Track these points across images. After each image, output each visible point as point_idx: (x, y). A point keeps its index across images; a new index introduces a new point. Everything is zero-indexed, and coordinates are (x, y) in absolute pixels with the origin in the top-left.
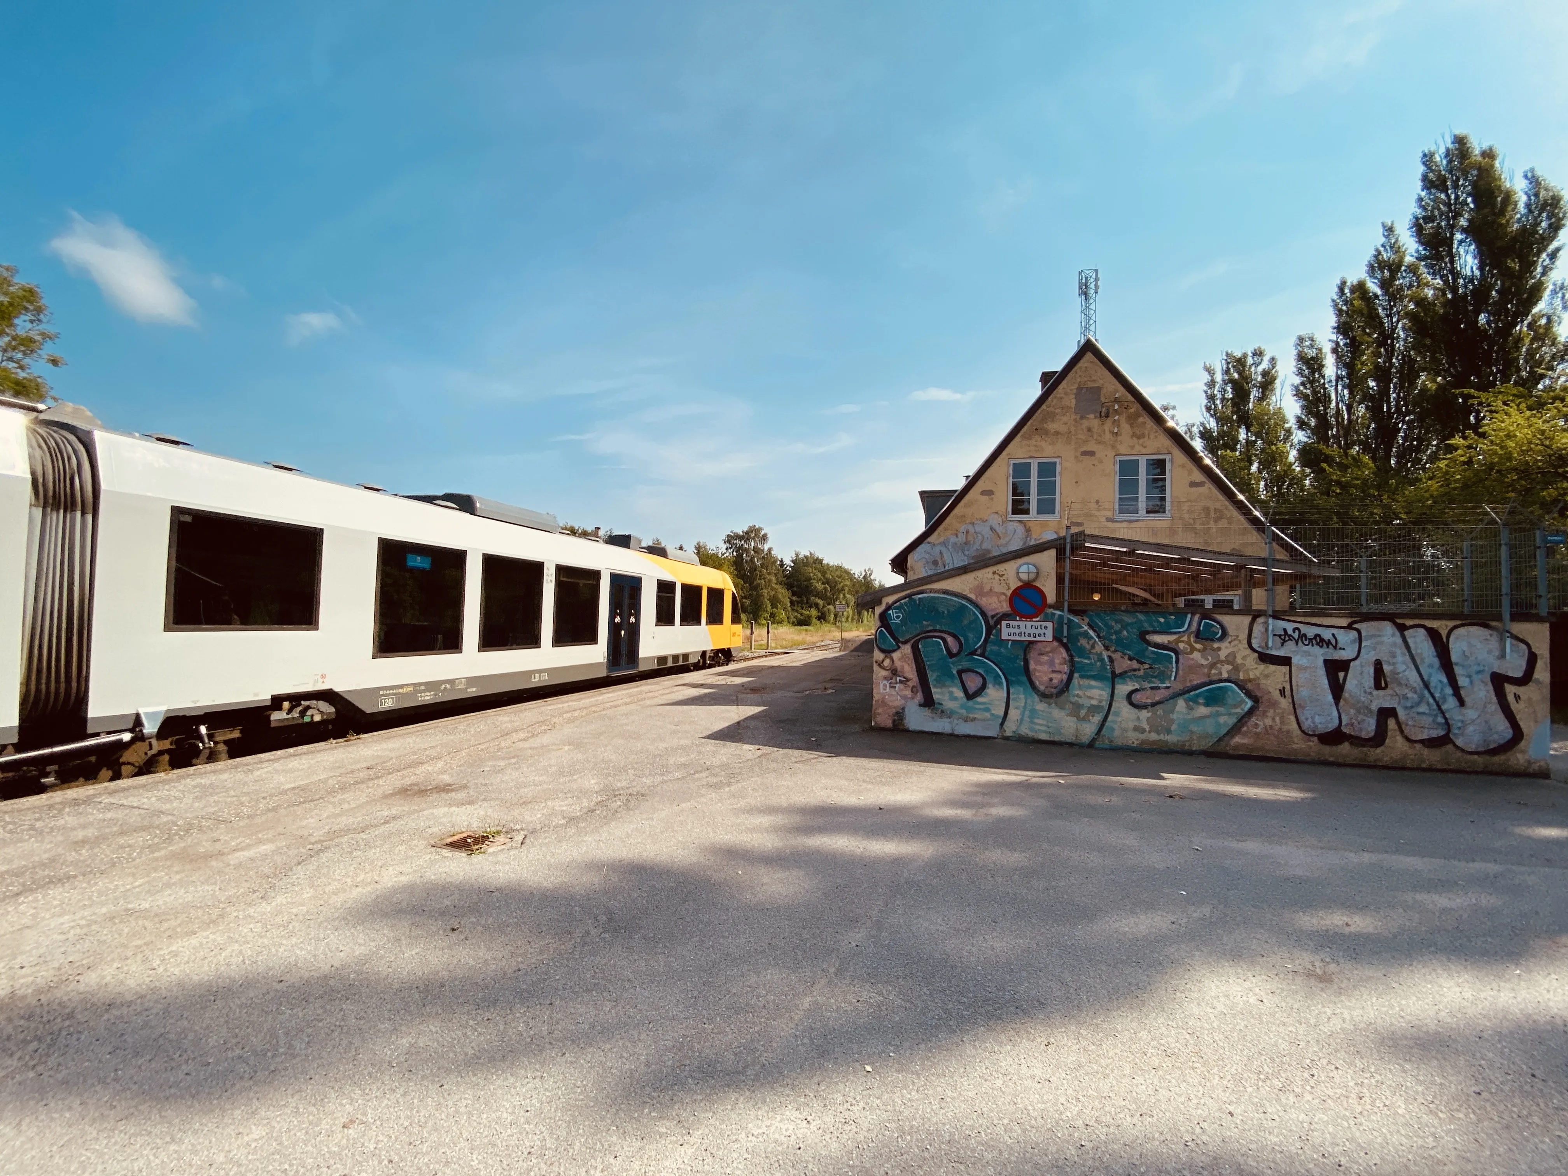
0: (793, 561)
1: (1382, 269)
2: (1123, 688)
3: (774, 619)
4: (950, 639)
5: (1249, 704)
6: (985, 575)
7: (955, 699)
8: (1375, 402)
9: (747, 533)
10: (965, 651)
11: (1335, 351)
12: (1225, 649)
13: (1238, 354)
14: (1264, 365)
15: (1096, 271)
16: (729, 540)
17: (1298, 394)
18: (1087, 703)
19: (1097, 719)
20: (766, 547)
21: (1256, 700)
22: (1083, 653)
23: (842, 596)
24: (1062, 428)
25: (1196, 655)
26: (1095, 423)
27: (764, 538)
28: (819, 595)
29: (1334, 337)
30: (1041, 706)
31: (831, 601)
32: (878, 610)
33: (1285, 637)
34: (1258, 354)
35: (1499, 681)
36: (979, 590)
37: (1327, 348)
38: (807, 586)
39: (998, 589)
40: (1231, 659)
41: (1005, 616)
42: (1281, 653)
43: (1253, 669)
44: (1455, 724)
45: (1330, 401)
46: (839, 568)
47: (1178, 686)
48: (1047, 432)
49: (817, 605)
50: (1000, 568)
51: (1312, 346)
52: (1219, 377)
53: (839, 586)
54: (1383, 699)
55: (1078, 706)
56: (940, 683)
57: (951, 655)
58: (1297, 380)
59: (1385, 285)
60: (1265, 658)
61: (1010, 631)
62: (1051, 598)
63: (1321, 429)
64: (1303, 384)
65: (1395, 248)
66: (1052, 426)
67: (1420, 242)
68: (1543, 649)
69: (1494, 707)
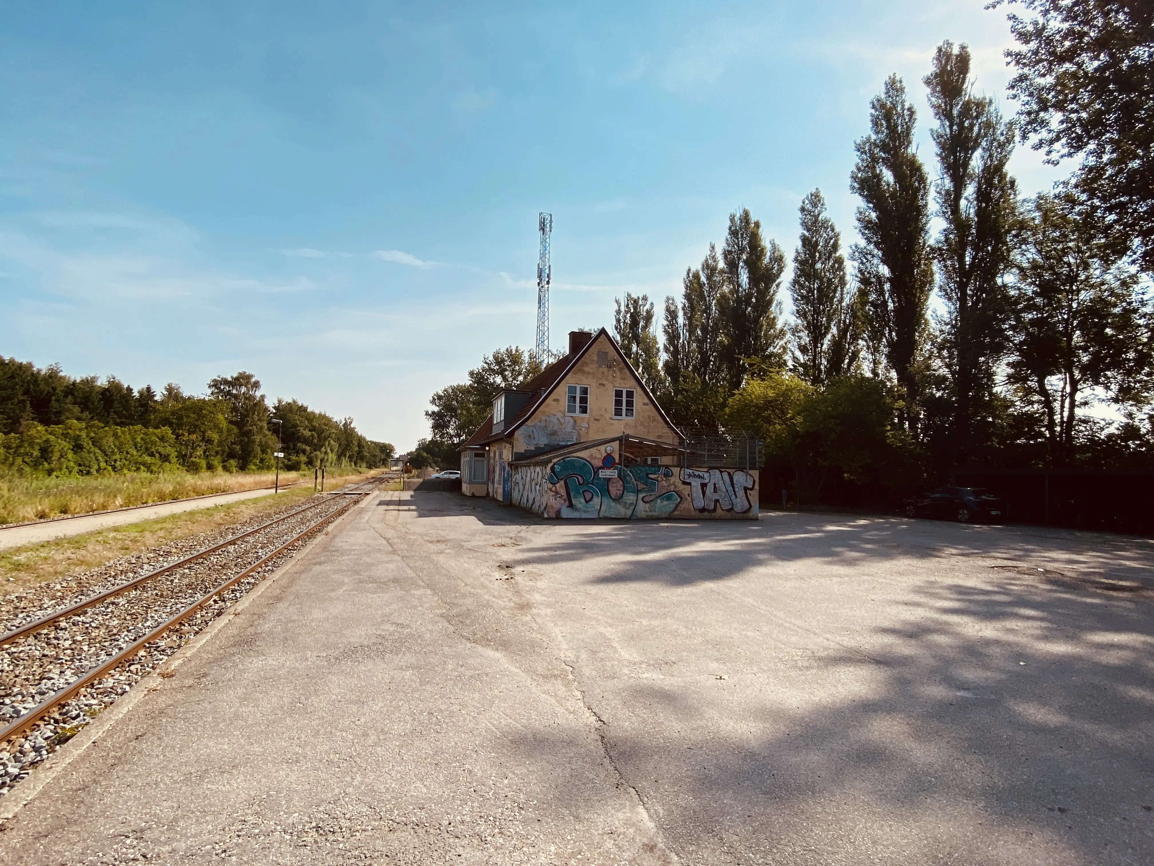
0: (275, 408)
1: (707, 269)
2: (641, 496)
3: (264, 466)
4: (579, 478)
5: (679, 500)
6: (593, 450)
7: (581, 503)
8: (701, 342)
9: (237, 379)
10: (586, 483)
11: (683, 309)
12: (672, 479)
13: (634, 296)
14: (648, 307)
15: (551, 215)
16: (215, 384)
17: (666, 331)
18: (629, 502)
19: (632, 508)
20: (258, 394)
21: (681, 498)
22: (628, 483)
23: (327, 443)
24: (591, 371)
25: (664, 482)
26: (605, 370)
27: (257, 385)
28: (306, 441)
29: (683, 301)
30: (613, 504)
31: (317, 447)
32: (550, 465)
33: (689, 475)
34: (645, 299)
35: (746, 489)
36: (591, 456)
37: (680, 306)
38: (293, 433)
39: (598, 456)
40: (674, 484)
41: (601, 468)
42: (688, 481)
43: (681, 487)
44: (734, 503)
45: (680, 338)
46: (322, 417)
47: (658, 494)
48: (584, 372)
49: (304, 452)
50: (599, 448)
51: (672, 304)
52: (623, 309)
53: (326, 433)
54: (716, 497)
55: (625, 503)
56: (575, 497)
57: (580, 484)
58: (665, 323)
59: (709, 278)
60: (684, 483)
61: (603, 474)
62: (617, 461)
63: (675, 354)
64: (668, 326)
65: (714, 258)
66: (586, 369)
67: (726, 264)
68: (757, 480)
69: (744, 498)
